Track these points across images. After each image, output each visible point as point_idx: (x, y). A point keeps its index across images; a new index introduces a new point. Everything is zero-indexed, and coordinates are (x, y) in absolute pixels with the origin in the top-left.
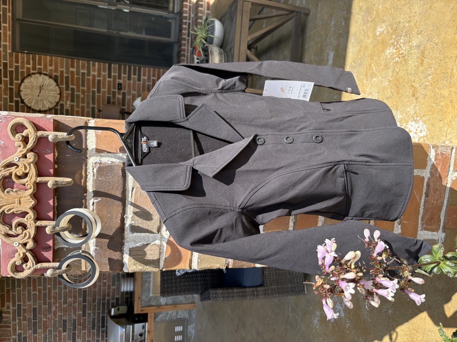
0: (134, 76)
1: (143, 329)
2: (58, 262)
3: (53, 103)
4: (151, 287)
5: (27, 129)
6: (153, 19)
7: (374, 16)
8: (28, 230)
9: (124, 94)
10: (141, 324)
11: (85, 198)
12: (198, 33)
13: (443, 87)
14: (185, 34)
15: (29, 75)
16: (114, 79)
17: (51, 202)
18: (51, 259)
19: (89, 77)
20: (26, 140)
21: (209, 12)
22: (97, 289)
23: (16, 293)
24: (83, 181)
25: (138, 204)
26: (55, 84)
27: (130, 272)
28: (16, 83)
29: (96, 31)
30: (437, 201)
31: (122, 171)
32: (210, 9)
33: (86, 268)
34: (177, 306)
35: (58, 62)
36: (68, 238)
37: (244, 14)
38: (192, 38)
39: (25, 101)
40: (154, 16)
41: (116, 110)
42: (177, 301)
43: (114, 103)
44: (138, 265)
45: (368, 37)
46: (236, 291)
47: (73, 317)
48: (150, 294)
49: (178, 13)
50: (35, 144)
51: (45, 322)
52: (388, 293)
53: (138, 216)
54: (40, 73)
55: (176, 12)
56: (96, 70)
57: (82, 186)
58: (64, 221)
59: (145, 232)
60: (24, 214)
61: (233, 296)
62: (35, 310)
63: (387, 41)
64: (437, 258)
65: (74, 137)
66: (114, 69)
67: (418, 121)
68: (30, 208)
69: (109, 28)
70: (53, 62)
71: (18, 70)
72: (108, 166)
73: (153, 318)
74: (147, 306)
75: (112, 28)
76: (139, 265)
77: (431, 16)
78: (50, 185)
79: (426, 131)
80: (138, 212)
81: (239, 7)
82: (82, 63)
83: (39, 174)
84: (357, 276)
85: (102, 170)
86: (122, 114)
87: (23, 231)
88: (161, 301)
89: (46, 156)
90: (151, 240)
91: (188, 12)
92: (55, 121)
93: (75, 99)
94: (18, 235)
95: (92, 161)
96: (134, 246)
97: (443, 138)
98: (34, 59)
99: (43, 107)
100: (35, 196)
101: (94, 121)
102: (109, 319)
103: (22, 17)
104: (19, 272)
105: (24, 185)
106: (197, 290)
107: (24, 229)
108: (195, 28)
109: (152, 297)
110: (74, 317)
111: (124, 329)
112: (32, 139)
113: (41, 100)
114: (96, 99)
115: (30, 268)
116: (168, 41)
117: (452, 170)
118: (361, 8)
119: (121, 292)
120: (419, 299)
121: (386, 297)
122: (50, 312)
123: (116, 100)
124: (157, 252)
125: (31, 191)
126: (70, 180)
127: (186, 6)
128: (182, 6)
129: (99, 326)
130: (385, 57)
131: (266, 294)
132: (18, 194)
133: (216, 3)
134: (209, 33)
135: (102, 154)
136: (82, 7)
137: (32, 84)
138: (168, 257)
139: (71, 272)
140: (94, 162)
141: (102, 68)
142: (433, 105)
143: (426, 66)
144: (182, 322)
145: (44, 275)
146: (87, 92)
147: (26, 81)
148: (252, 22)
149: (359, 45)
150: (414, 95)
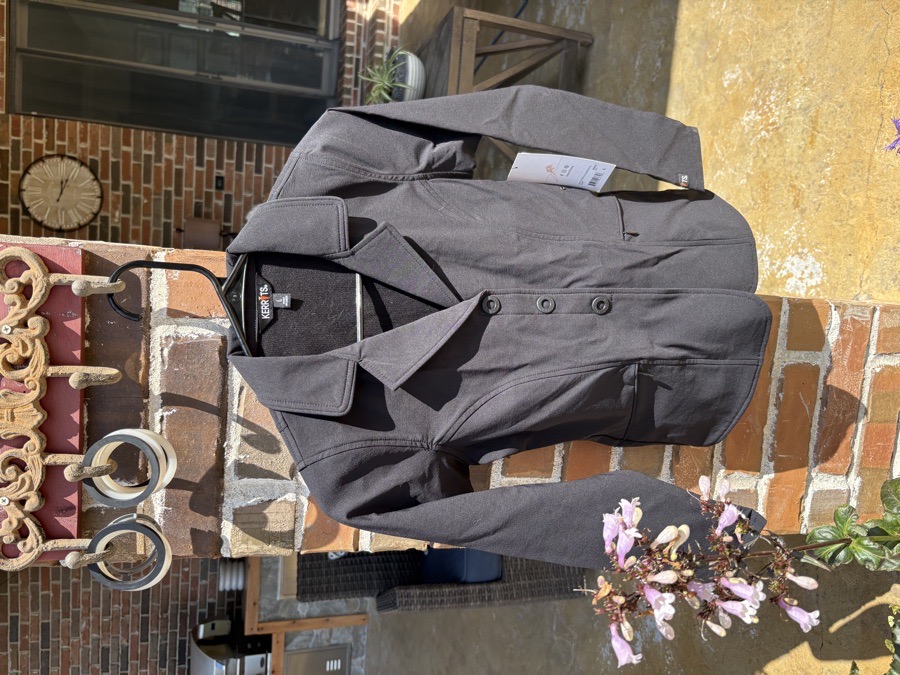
0: (248, 163)
1: (262, 666)
2: (89, 537)
3: (87, 215)
4: (279, 582)
5: (29, 268)
6: (287, 51)
7: (718, 50)
8: (29, 472)
9: (228, 198)
10: (259, 657)
11: (145, 407)
12: (375, 80)
13: (854, 188)
14: (349, 81)
15: (40, 159)
16: (208, 168)
17: (76, 416)
18: (74, 532)
19: (158, 164)
20: (26, 291)
21: (397, 38)
22: (170, 586)
23: (9, 594)
24: (141, 373)
25: (251, 420)
26: (92, 177)
27: (234, 557)
28: (13, 175)
29: (173, 74)
30: (844, 415)
31: (220, 353)
32: (399, 31)
33: (145, 550)
34: (330, 618)
35: (97, 133)
36: (109, 489)
37: (464, 42)
38: (362, 89)
39: (31, 210)
40: (289, 45)
41: (212, 230)
42: (332, 610)
43: (208, 216)
44: (250, 542)
45: (707, 90)
46: (447, 590)
47: (123, 642)
48: (276, 596)
49: (335, 40)
50: (45, 299)
51: (66, 653)
52: (744, 608)
53: (251, 444)
54: (62, 156)
55: (331, 37)
56: (174, 151)
57: (140, 385)
58: (102, 455)
59: (266, 477)
60: (20, 441)
61: (442, 601)
62: (45, 627)
63: (745, 98)
64: (845, 533)
65: (124, 286)
66: (208, 149)
67: (806, 254)
68: (34, 429)
69: (199, 70)
70: (89, 134)
71: (19, 149)
72: (193, 344)
73: (282, 644)
74: (270, 621)
75: (206, 68)
76: (254, 543)
77: (829, 50)
78: (73, 382)
79: (821, 275)
80: (252, 435)
81: (455, 30)
82: (145, 135)
83: (53, 360)
84: (682, 576)
85: (181, 351)
86: (224, 236)
87: (18, 474)
88: (299, 610)
89: (67, 324)
90: (277, 492)
91: (355, 38)
92: (85, 252)
93: (132, 207)
94: (9, 483)
95: (161, 333)
96: (244, 505)
97: (855, 290)
98: (50, 128)
99: (66, 223)
100: (43, 403)
101: (164, 253)
102: (194, 646)
103: (29, 45)
104: (9, 557)
105: (22, 381)
106: (369, 588)
107: (19, 470)
108: (369, 69)
109: (281, 601)
110: (125, 643)
111: (224, 667)
112: (38, 289)
113: (62, 210)
114: (173, 208)
115: (31, 549)
116: (316, 95)
117: (874, 352)
118: (693, 34)
119: (219, 592)
120: (807, 619)
121: (740, 616)
122: (76, 633)
123: (213, 210)
124: (290, 516)
125: (34, 394)
126: (114, 371)
127: (352, 27)
128: (343, 27)
129: (175, 660)
130: (740, 130)
131: (507, 597)
132: (8, 401)
133: (410, 21)
134: (397, 80)
135: (181, 320)
136: (148, 27)
137: (45, 177)
138: (312, 526)
139: (116, 558)
140: (164, 336)
141: (185, 145)
142: (834, 223)
143: (821, 147)
144: (341, 651)
145: (59, 564)
146: (155, 194)
147: (33, 171)
148: (481, 58)
149: (689, 105)
150: (796, 205)
